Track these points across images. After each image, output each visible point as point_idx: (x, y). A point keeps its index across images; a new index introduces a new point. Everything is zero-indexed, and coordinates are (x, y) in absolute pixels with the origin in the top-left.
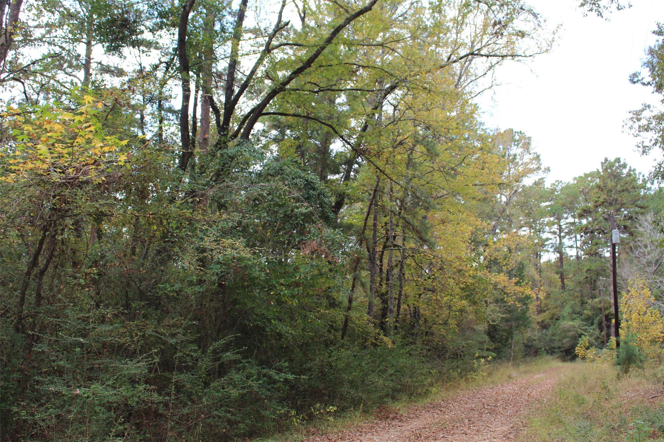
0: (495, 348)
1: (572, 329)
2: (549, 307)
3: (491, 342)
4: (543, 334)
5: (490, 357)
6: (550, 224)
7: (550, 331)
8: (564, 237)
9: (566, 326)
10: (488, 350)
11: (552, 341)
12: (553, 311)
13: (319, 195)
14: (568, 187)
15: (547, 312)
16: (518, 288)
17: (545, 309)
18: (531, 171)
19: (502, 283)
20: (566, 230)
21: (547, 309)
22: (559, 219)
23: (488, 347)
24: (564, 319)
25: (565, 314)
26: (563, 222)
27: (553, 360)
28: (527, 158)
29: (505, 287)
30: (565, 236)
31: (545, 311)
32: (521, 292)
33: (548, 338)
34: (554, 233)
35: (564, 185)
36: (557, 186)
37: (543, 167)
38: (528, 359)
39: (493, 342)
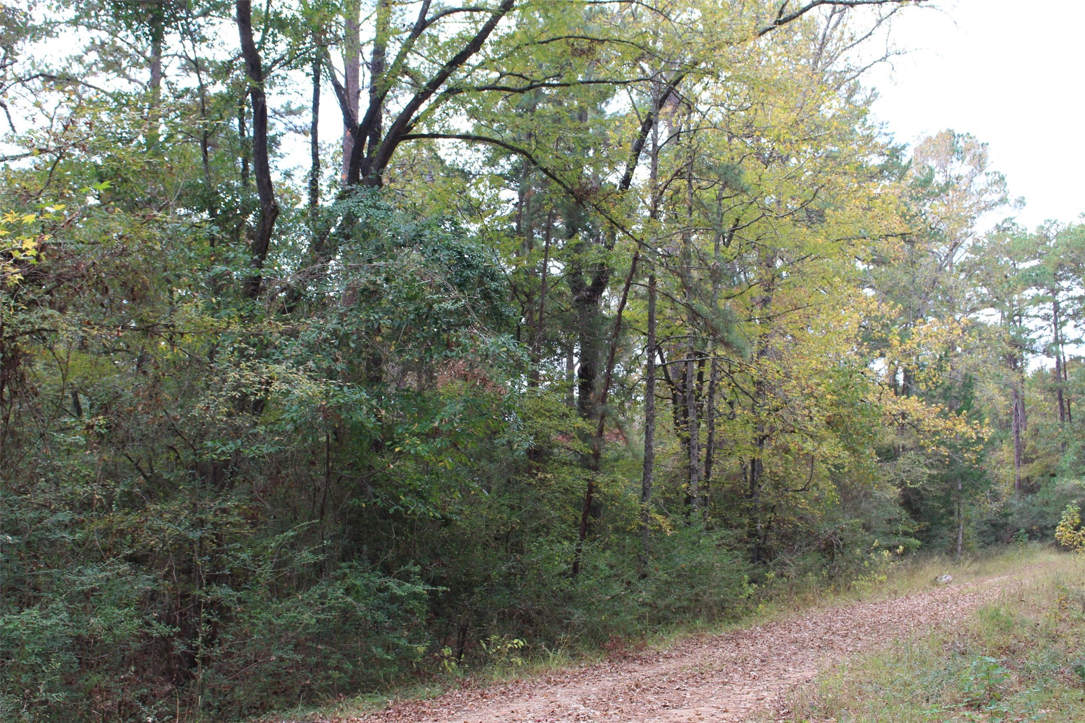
0: (920, 531)
1: (1078, 493)
2: (1040, 453)
3: (912, 520)
4: (1027, 502)
5: (901, 547)
6: (1037, 301)
7: (1039, 497)
8: (1063, 324)
9: (1066, 487)
10: (906, 534)
11: (1042, 515)
12: (1047, 461)
13: (481, 276)
14: (1068, 232)
15: (1036, 462)
16: (941, 423)
17: (1034, 456)
18: (989, 206)
19: (913, 413)
20: (1070, 311)
21: (1038, 457)
22: (1055, 292)
23: (906, 528)
24: (1062, 476)
25: (1066, 466)
26: (1061, 297)
27: (1042, 549)
28: (980, 181)
29: (918, 420)
30: (1067, 321)
31: (1032, 461)
32: (947, 430)
33: (1036, 510)
34: (1046, 317)
35: (1060, 229)
36: (1048, 230)
37: (1012, 198)
38: (993, 549)
39: (916, 519)
